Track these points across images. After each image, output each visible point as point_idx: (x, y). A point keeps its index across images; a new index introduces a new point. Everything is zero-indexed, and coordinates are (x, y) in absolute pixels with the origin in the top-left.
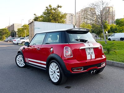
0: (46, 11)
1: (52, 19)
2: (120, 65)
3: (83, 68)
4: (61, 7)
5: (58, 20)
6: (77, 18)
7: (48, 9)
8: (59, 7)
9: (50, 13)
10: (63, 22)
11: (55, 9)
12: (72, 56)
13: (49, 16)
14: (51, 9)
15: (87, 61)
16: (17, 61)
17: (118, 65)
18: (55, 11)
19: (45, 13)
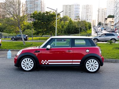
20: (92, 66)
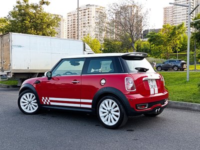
0: (17, 9)
1: (31, 28)
2: (179, 106)
3: (147, 105)
4: (47, 3)
5: (41, 29)
6: (70, 25)
7: (21, 6)
8: (44, 3)
9: (25, 15)
10: (51, 34)
11: (35, 7)
12: (135, 90)
13: (24, 20)
14: (27, 6)
15: (151, 96)
16: (22, 104)
17: (177, 105)
18: (34, 11)
19: (13, 14)
20: (110, 114)
